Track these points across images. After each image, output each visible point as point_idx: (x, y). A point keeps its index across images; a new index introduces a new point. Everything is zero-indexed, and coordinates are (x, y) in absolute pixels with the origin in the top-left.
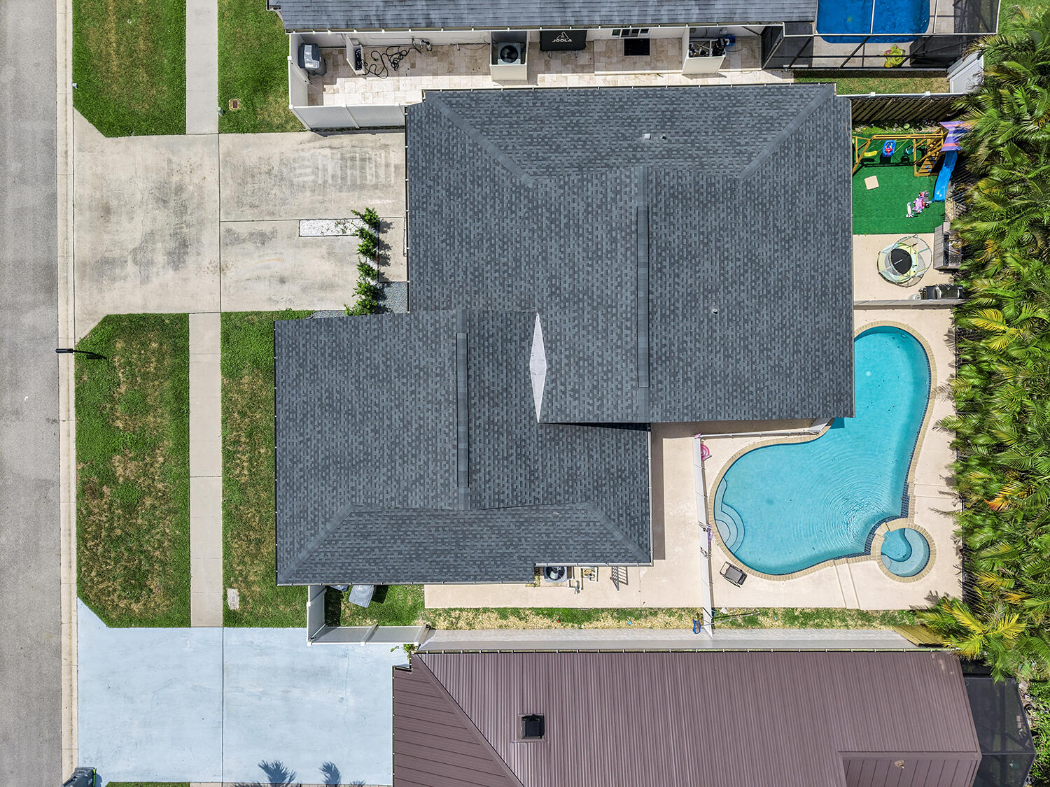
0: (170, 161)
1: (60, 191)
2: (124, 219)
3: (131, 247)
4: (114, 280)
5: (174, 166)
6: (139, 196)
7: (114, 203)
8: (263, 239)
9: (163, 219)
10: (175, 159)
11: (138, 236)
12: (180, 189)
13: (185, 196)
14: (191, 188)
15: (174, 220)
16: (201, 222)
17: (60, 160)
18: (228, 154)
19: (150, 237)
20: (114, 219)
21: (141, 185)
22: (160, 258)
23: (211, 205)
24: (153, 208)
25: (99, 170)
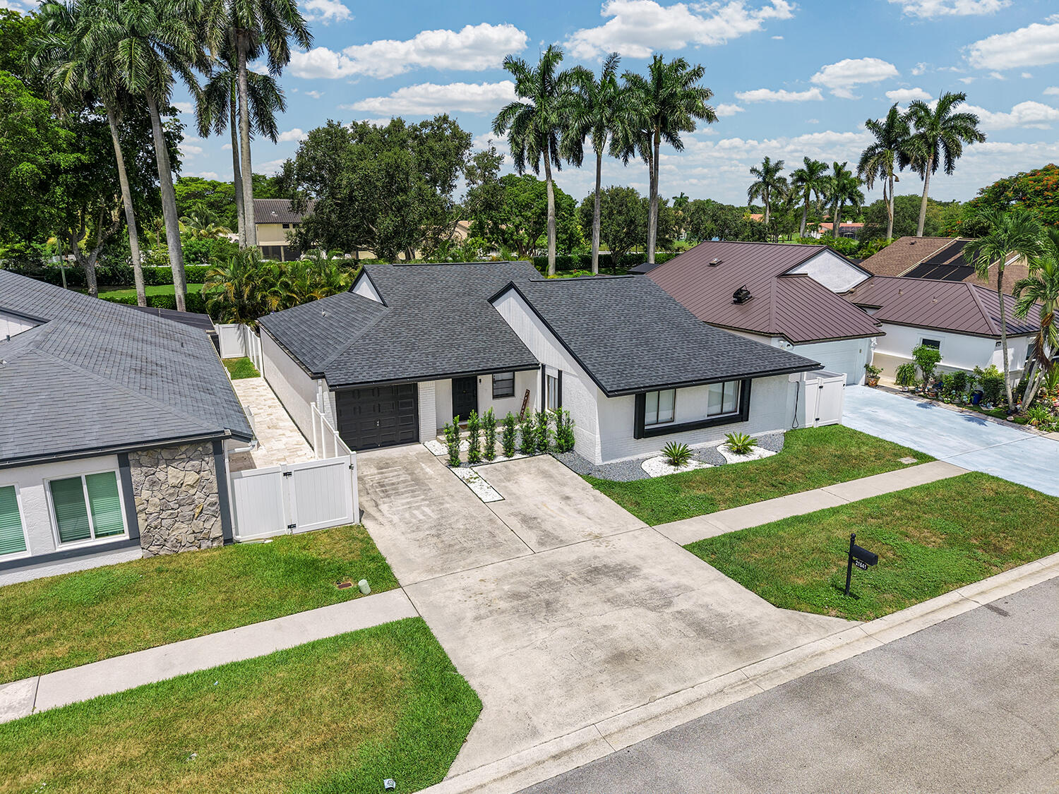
0: (478, 618)
1: (642, 735)
2: (615, 634)
3: (652, 615)
4: (720, 616)
5: (483, 611)
6: (562, 632)
7: (599, 654)
8: (528, 521)
9: (575, 599)
10: (470, 615)
11: (626, 613)
12: (516, 596)
13: (523, 589)
14: (506, 588)
15: (568, 588)
16: (551, 566)
17: (581, 760)
18: (430, 570)
19: (614, 601)
20: (626, 646)
21: (546, 634)
22: (636, 584)
23: (519, 565)
24: (569, 611)
25: (555, 692)
